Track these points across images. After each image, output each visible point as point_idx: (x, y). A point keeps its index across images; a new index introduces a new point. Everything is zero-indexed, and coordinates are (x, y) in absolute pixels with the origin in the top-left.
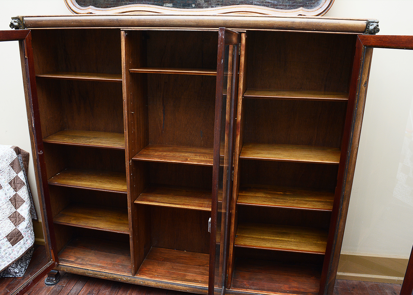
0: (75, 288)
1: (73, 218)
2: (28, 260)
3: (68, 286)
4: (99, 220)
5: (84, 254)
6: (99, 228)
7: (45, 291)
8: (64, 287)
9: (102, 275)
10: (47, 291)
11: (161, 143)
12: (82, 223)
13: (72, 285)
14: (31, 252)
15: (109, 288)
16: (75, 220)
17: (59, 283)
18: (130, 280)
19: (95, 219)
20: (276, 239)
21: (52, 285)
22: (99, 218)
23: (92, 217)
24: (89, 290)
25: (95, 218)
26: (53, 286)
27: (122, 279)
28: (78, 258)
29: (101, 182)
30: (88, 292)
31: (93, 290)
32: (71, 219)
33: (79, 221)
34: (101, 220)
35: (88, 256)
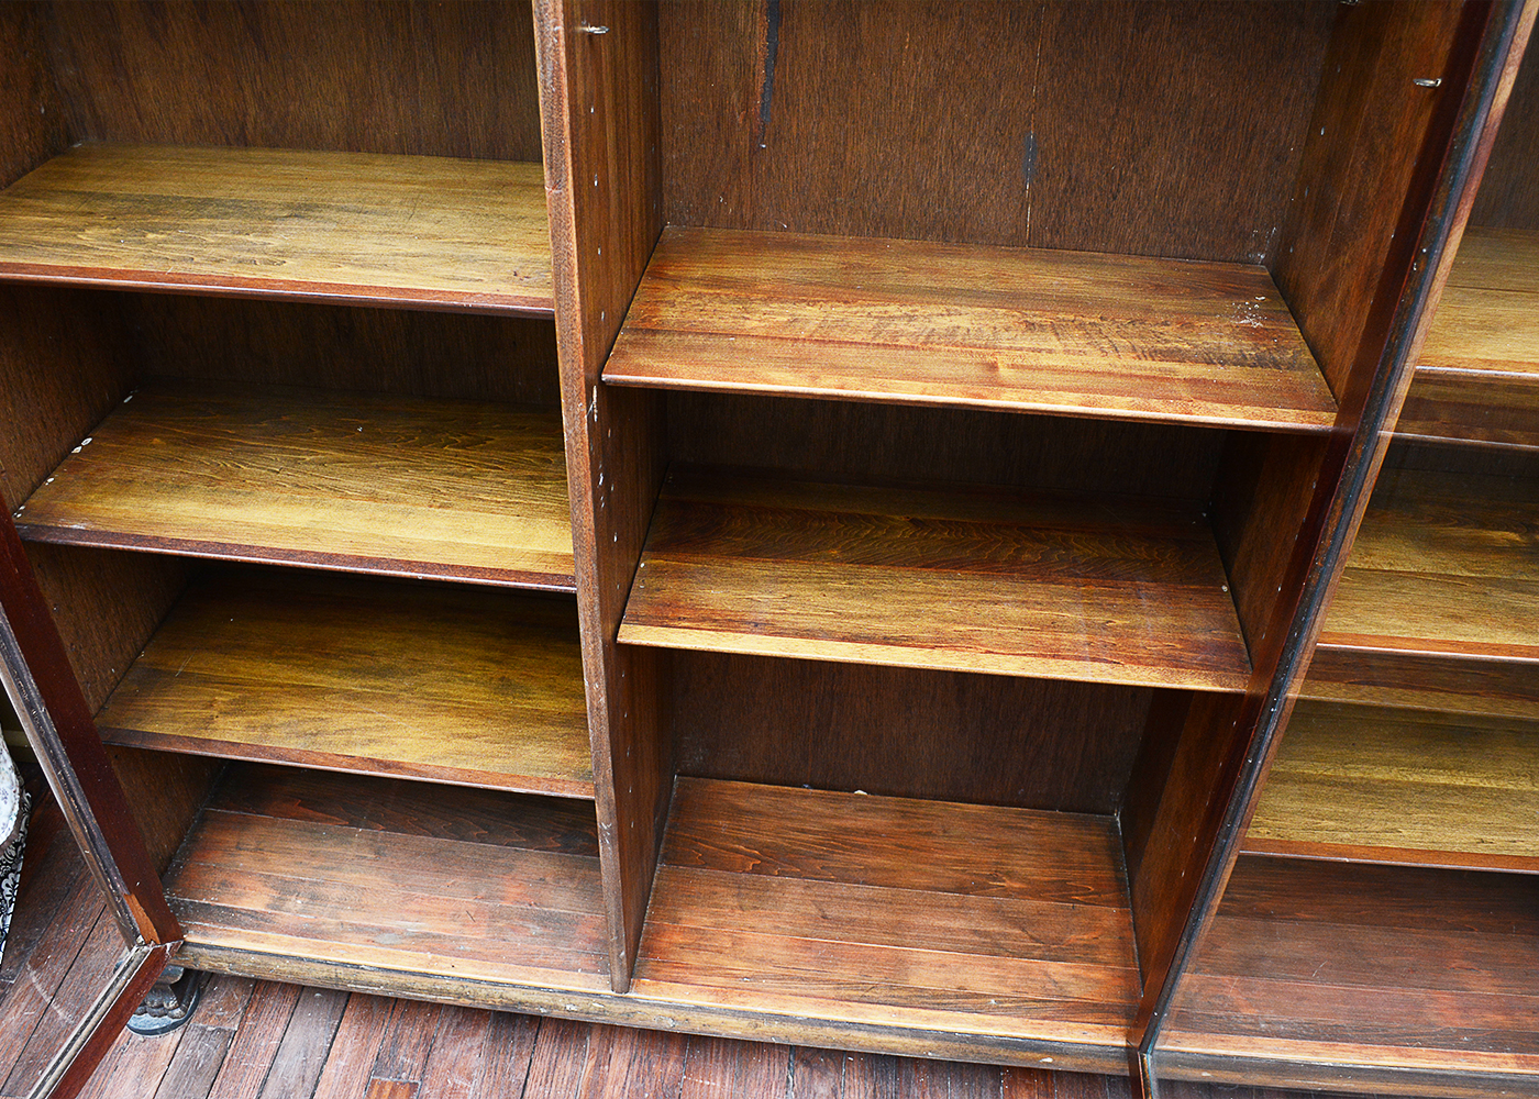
0: (295, 1038)
1: (224, 698)
2: (6, 877)
3: (251, 1032)
4: (384, 698)
5: (313, 855)
6: (398, 766)
7: (133, 1072)
8: (232, 1035)
9: (441, 992)
10: (146, 1072)
11: (748, 217)
12: (283, 732)
13: (277, 1021)
16: (240, 712)
17: (203, 1010)
18: (602, 1012)
19: (356, 696)
20: (1438, 786)
21: (165, 1030)
22: (379, 683)
23: (335, 682)
24: (374, 1048)
25: (353, 685)
26: (172, 1038)
27: (557, 1007)
28: (285, 889)
29: (373, 497)
30: (369, 1061)
31: (396, 1044)
32: (210, 705)
33: (262, 719)
34: (395, 698)
35: (340, 870)
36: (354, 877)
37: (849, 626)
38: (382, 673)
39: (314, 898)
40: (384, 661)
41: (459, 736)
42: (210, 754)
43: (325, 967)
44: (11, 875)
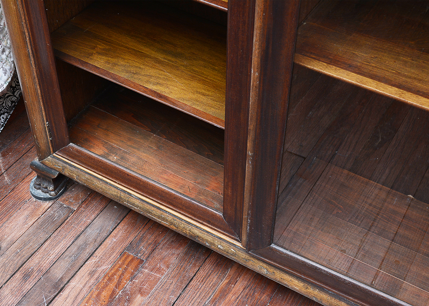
0: (98, 222)
2: (4, 114)
3: (81, 213)
5: (130, 140)
7: (26, 213)
8: (72, 211)
9: (164, 219)
10: (32, 214)
12: (121, 68)
13: (94, 212)
14: (14, 93)
15: (181, 245)
16: (105, 55)
17: (64, 197)
18: (234, 254)
19: (160, 62)
21: (45, 199)
23: (154, 54)
24: (131, 238)
25: (160, 57)
26: (48, 204)
27: (214, 245)
28: (111, 150)
30: (127, 243)
31: (141, 240)
32: (94, 48)
34: (177, 68)
35: (138, 149)
36: (144, 155)
37: (401, 80)
38: (176, 55)
39: (122, 158)
40: (179, 50)
41: (200, 93)
42: (85, 69)
43: (117, 191)
44: (6, 114)
